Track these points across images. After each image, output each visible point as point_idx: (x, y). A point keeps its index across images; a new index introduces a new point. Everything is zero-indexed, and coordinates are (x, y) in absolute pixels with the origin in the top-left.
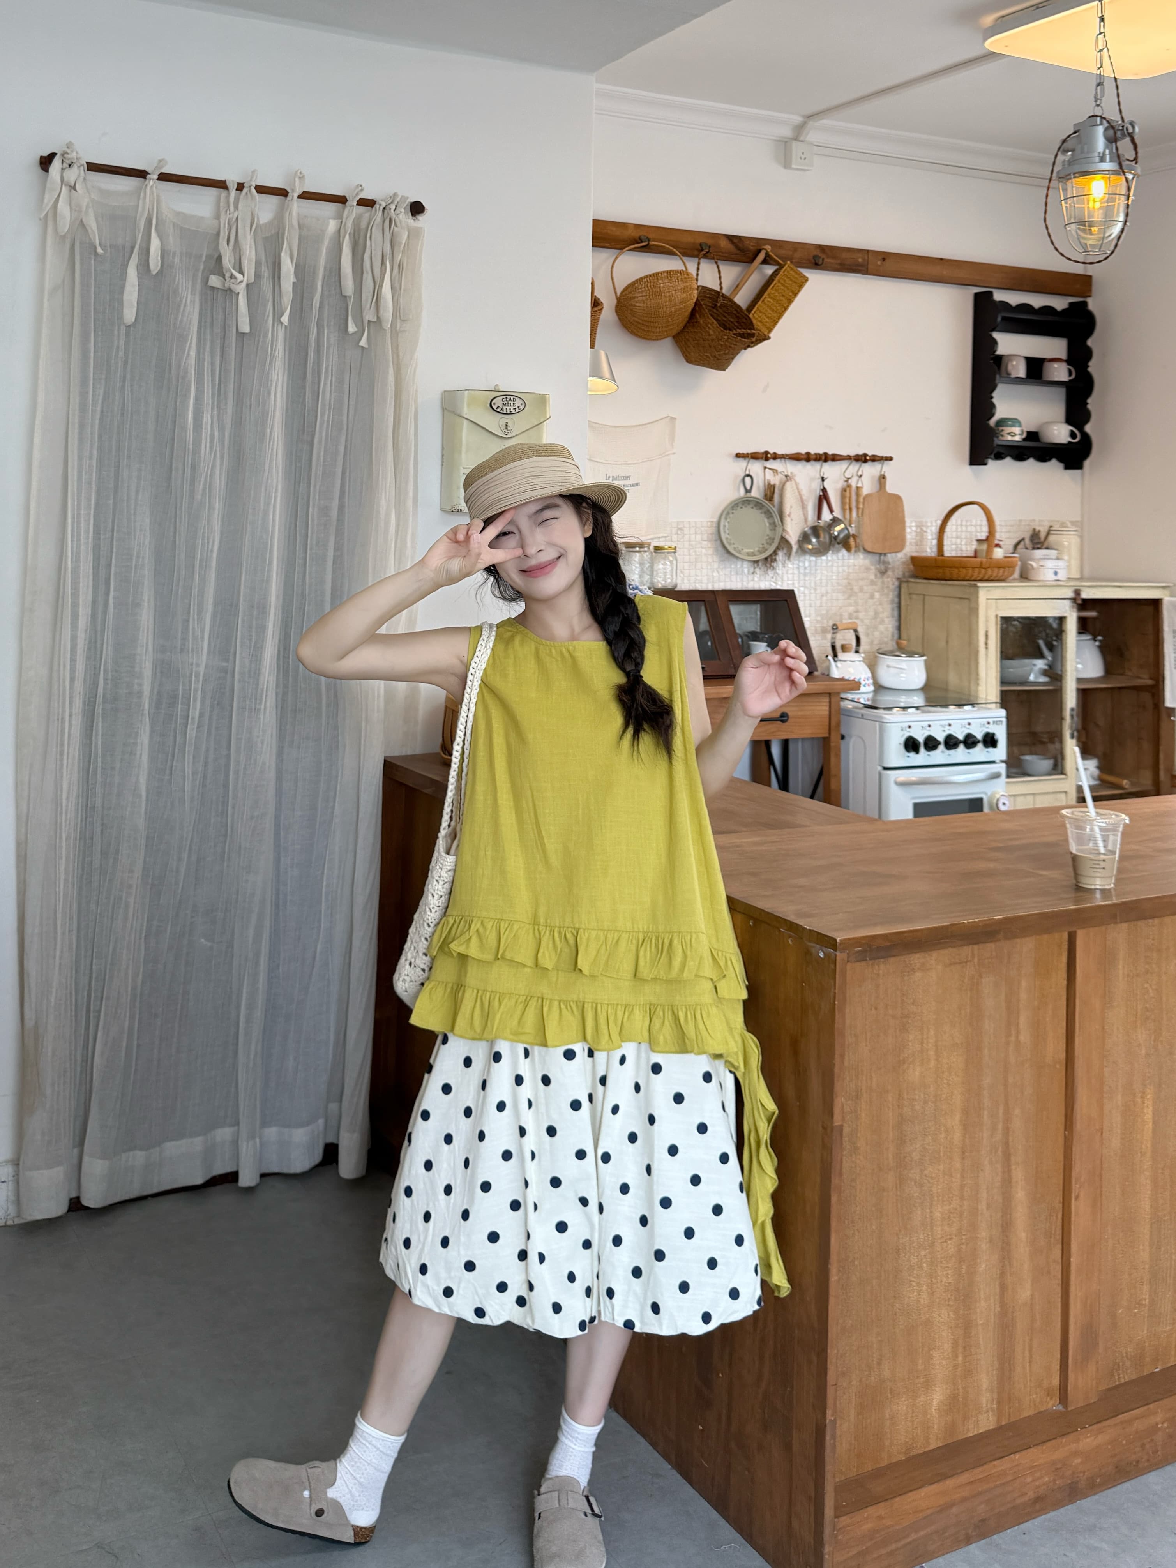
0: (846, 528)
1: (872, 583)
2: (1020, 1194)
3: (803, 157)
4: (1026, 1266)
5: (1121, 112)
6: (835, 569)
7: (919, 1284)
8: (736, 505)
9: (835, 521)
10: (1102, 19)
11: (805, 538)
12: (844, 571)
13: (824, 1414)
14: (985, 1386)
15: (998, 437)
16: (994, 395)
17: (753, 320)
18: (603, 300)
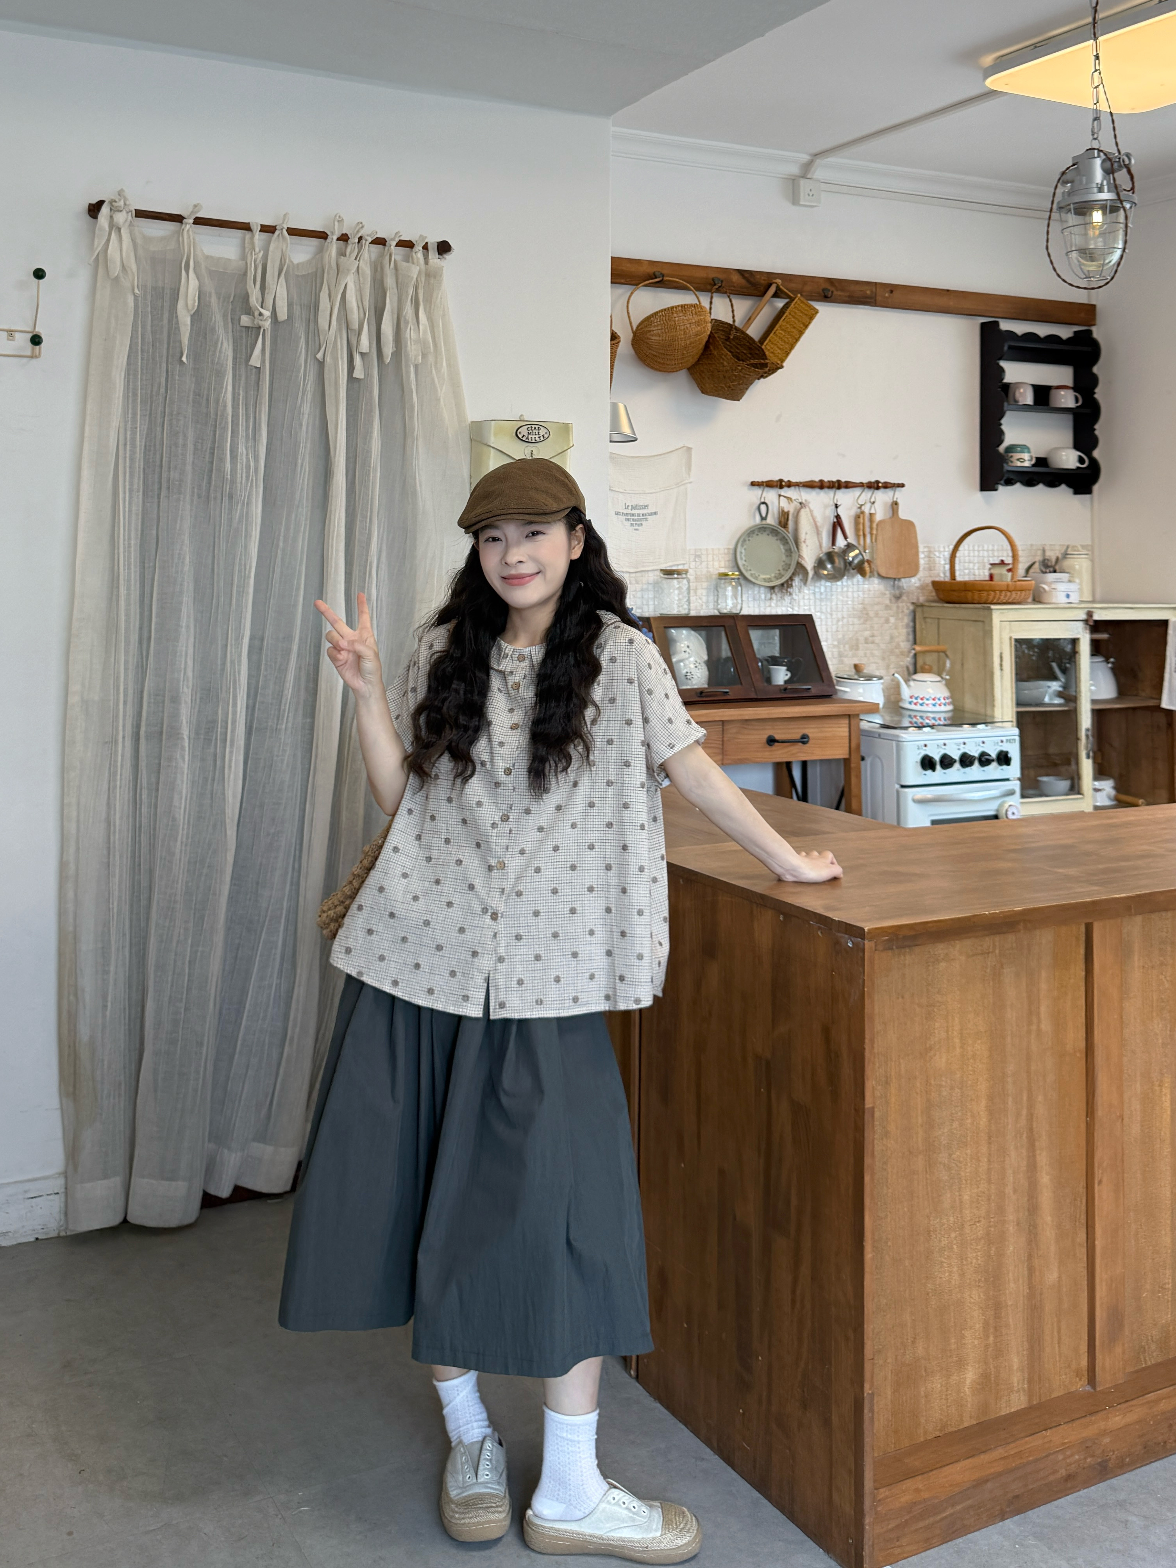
0: (860, 553)
1: (887, 607)
2: (1045, 1179)
3: (811, 195)
4: (1053, 1248)
5: (1117, 144)
6: (850, 594)
7: (950, 1265)
8: (752, 532)
9: (850, 547)
10: (1097, 57)
11: (820, 564)
12: (859, 596)
13: (862, 1387)
14: (1016, 1366)
15: (1007, 463)
16: (1003, 421)
17: (765, 351)
18: (619, 333)
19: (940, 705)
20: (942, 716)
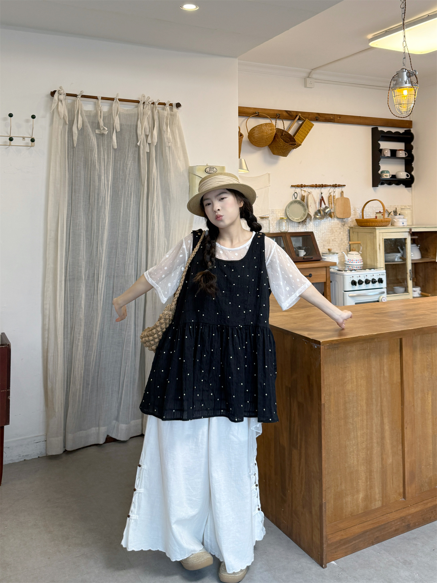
0: (330, 210)
1: (340, 229)
2: (387, 427)
3: (311, 83)
4: (390, 451)
5: (411, 67)
6: (327, 224)
7: (353, 458)
8: (291, 203)
9: (326, 208)
10: (404, 36)
11: (316, 214)
12: (330, 225)
13: (322, 500)
14: (377, 493)
15: (381, 177)
16: (380, 162)
17: (295, 139)
18: (243, 134)
19: (358, 262)
20: (359, 266)
